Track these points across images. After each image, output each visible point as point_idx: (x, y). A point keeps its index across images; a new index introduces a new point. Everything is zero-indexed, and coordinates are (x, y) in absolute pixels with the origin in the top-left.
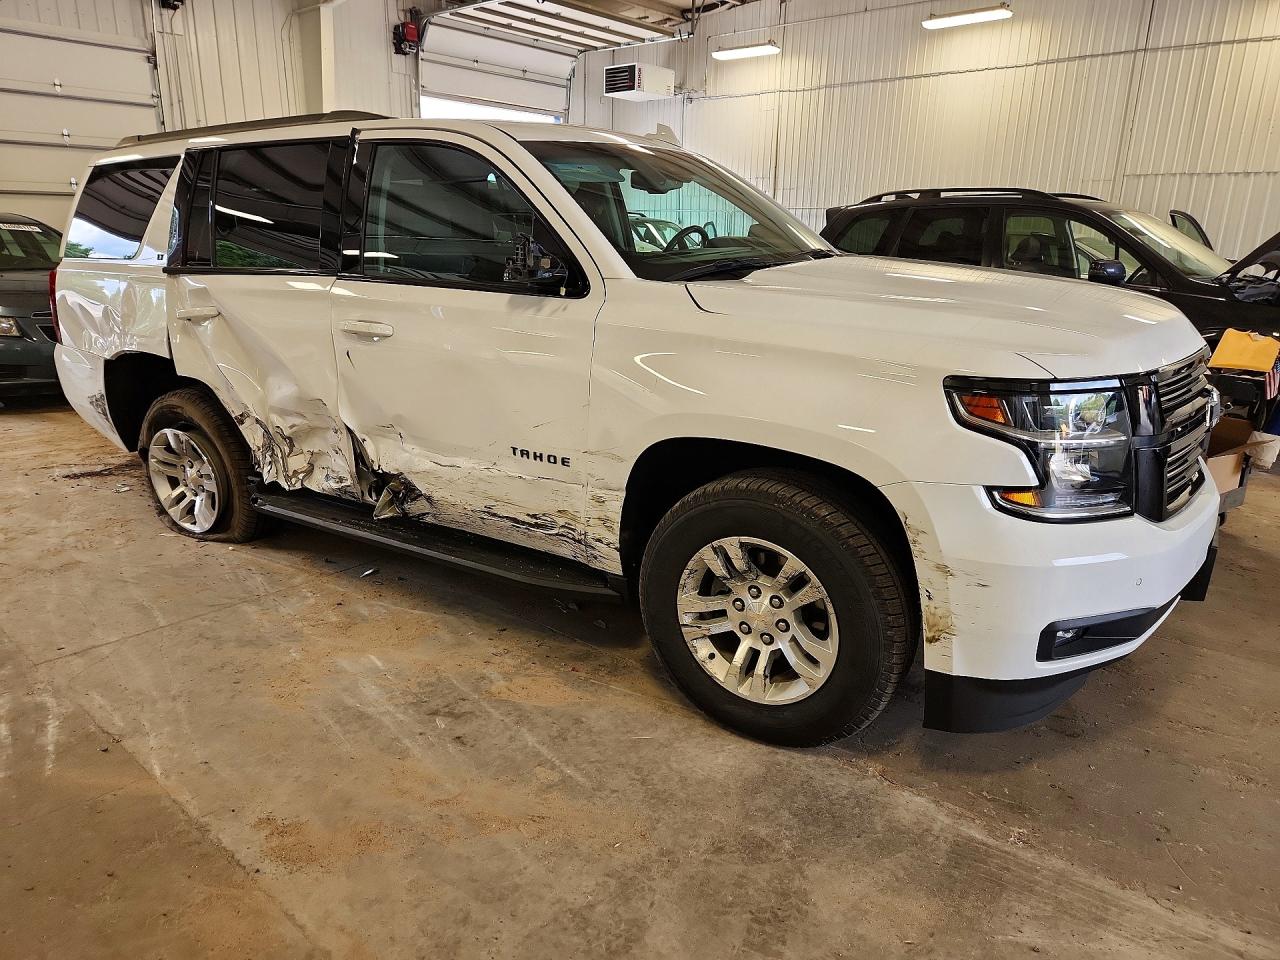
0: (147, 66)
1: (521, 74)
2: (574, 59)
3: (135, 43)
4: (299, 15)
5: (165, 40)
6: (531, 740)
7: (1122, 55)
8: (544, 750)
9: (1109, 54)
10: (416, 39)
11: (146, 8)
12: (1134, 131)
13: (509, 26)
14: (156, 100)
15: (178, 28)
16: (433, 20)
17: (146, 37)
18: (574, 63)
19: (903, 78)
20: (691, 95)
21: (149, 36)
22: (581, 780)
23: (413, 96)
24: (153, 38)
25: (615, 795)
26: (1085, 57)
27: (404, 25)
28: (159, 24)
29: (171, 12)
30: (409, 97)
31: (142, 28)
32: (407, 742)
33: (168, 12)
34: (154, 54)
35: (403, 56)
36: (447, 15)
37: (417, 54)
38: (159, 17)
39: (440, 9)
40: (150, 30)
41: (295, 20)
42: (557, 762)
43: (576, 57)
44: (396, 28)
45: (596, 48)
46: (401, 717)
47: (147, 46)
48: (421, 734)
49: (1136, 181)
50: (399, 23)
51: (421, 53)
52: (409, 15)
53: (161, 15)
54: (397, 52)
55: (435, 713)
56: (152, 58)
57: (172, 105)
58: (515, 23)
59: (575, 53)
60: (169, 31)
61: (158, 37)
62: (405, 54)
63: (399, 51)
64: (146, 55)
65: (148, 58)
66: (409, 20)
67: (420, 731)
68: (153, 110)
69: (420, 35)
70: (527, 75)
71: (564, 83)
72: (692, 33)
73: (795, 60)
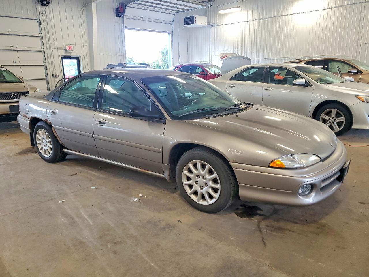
0: (38, 24)
1: (157, 21)
2: (174, 15)
3: (34, 18)
4: (86, 6)
5: (43, 15)
6: (140, 252)
7: (357, 4)
8: (144, 256)
9: (353, 4)
10: (123, 12)
11: (37, 6)
12: (363, 29)
13: (152, 6)
14: (40, 35)
15: (48, 12)
16: (128, 5)
17: (37, 15)
18: (174, 17)
19: (283, 16)
20: (212, 25)
21: (38, 15)
22: (157, 268)
23: (122, 29)
24: (39, 15)
25: (168, 274)
26: (344, 6)
27: (119, 7)
28: (41, 11)
29: (45, 7)
30: (121, 30)
31: (36, 12)
32: (96, 253)
33: (44, 7)
34: (40, 20)
35: (119, 17)
36: (132, 4)
37: (123, 16)
38: (41, 9)
39: (130, 2)
40: (38, 13)
41: (84, 8)
42: (149, 261)
43: (174, 14)
44: (117, 8)
45: (181, 11)
46: (95, 243)
47: (38, 18)
48: (101, 250)
49: (365, 45)
50: (117, 7)
51: (124, 16)
52: (120, 4)
53: (42, 8)
54: (117, 16)
55: (108, 242)
56: (39, 22)
57: (46, 36)
58: (154, 5)
59: (174, 13)
60: (44, 13)
61: (41, 15)
62: (120, 17)
63: (117, 15)
64: (37, 21)
65: (38, 22)
66: (120, 6)
67: (101, 249)
68: (40, 38)
69: (124, 10)
70: (159, 21)
71: (171, 23)
72: (212, 5)
73: (246, 12)
